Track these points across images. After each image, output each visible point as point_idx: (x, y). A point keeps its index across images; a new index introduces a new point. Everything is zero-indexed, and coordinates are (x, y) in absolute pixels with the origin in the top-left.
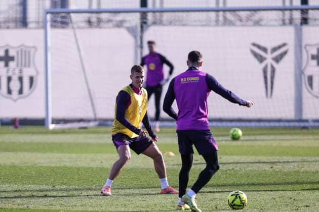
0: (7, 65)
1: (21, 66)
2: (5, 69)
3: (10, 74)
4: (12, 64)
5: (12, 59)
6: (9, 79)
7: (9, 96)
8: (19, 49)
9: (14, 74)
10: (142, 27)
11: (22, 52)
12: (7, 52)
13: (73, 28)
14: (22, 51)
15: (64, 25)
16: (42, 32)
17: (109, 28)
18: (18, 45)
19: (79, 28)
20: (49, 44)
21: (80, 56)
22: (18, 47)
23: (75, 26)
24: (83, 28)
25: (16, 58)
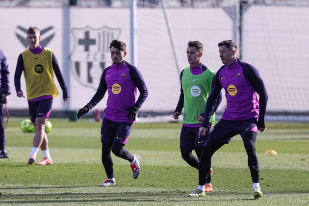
0: (87, 49)
1: (104, 50)
2: (85, 54)
3: (91, 59)
4: (93, 48)
5: (93, 42)
6: (90, 65)
7: (89, 84)
8: (101, 31)
9: (95, 59)
10: (241, 7)
11: (104, 35)
12: (87, 34)
13: (163, 8)
14: (104, 32)
15: (152, 5)
16: (127, 11)
17: (203, 7)
18: (100, 27)
19: (170, 7)
20: (135, 25)
21: (171, 40)
22: (100, 29)
23: (165, 5)
24: (174, 7)
25: (97, 42)
